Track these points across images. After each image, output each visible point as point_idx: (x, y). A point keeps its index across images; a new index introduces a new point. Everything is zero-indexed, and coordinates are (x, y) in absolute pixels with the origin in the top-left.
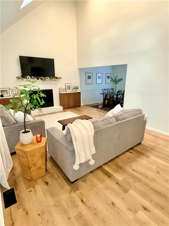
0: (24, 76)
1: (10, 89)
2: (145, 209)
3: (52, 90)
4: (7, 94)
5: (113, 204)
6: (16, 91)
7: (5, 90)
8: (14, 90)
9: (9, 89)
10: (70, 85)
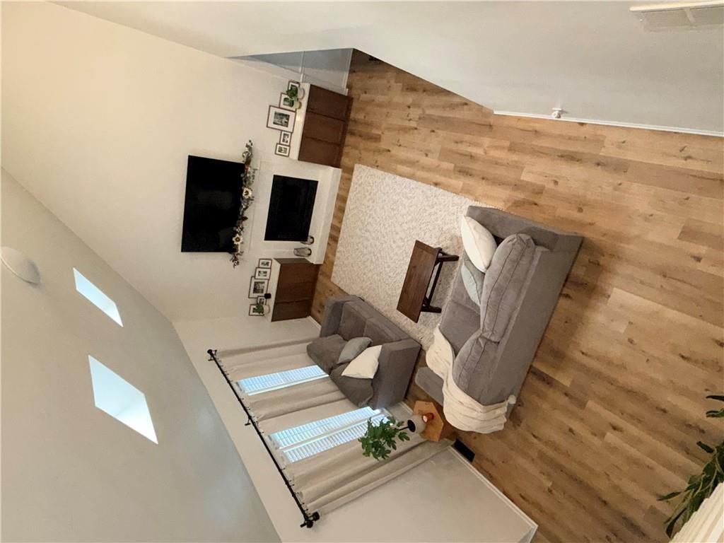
0: (230, 248)
1: (255, 277)
2: (615, 428)
3: (274, 176)
4: (264, 283)
5: (571, 430)
6: (261, 266)
7: (255, 285)
8: (258, 270)
9: (253, 278)
10: (273, 110)
